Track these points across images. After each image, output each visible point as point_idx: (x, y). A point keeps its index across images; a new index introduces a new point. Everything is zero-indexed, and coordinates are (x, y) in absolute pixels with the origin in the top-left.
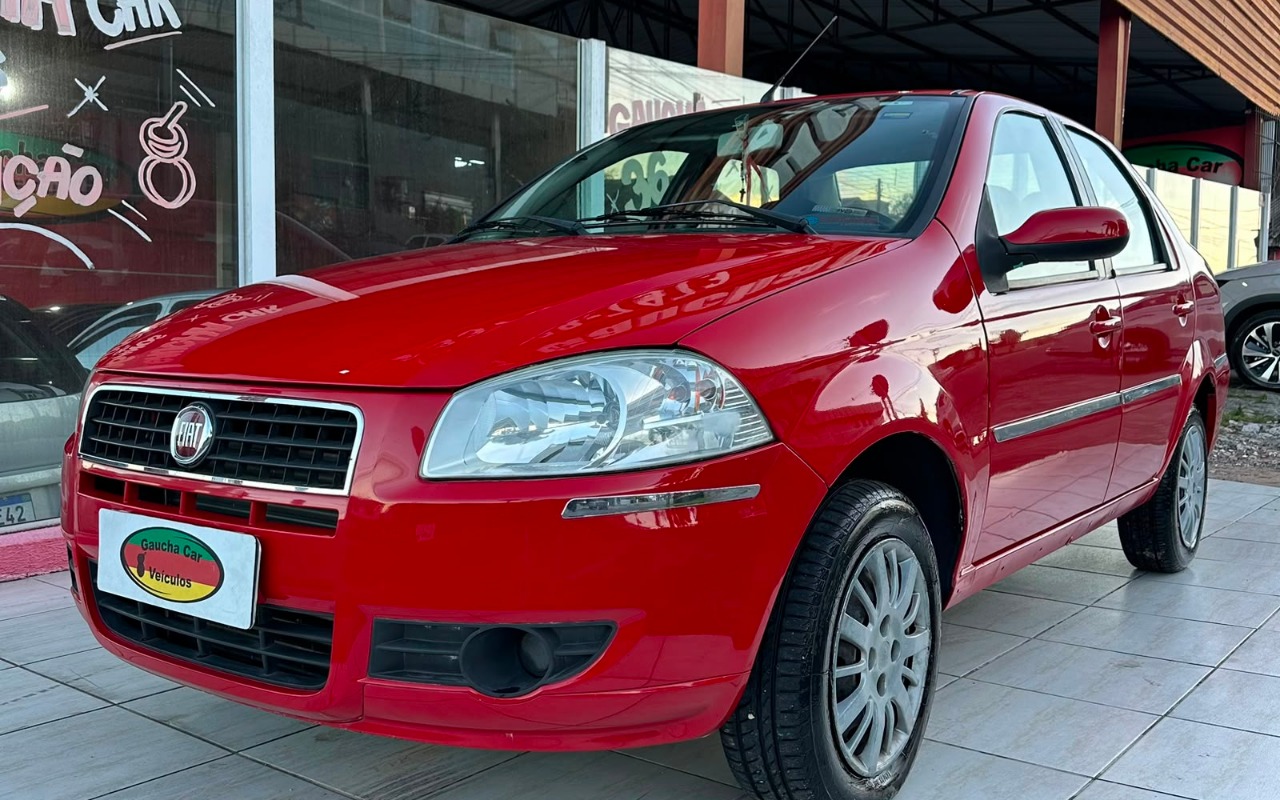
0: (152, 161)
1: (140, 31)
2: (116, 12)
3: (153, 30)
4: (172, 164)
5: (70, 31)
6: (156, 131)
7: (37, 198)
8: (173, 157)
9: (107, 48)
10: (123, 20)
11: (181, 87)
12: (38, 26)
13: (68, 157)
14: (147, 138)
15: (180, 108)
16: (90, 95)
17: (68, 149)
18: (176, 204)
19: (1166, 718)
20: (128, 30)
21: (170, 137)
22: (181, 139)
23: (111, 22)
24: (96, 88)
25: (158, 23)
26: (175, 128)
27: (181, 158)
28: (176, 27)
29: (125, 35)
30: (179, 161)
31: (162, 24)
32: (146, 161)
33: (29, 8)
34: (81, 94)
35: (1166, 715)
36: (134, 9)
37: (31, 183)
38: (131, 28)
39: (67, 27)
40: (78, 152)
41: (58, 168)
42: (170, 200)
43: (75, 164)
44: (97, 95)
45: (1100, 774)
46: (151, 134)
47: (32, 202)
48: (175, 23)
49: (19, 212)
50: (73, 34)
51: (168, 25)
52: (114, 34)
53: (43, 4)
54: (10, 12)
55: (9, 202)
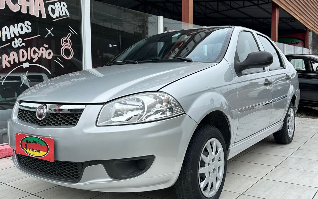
0: (64, 48)
1: (60, 17)
2: (55, 12)
3: (63, 16)
4: (68, 49)
5: (45, 17)
6: (64, 41)
7: (38, 57)
8: (68, 47)
9: (53, 21)
10: (57, 14)
11: (70, 30)
12: (38, 16)
13: (45, 47)
14: (62, 42)
15: (70, 35)
16: (50, 32)
17: (45, 45)
18: (69, 58)
21: (68, 42)
22: (70, 43)
23: (54, 14)
24: (51, 31)
25: (64, 14)
26: (69, 40)
27: (70, 47)
29: (57, 17)
30: (70, 48)
31: (65, 15)
32: (62, 48)
33: (36, 12)
34: (48, 32)
36: (59, 11)
37: (37, 54)
39: (44, 16)
40: (47, 46)
41: (43, 50)
42: (68, 58)
43: (47, 49)
44: (51, 32)
48: (68, 14)
49: (34, 61)
50: (46, 18)
51: (66, 15)
52: (55, 18)
53: (39, 10)
54: (32, 13)
55: (32, 59)
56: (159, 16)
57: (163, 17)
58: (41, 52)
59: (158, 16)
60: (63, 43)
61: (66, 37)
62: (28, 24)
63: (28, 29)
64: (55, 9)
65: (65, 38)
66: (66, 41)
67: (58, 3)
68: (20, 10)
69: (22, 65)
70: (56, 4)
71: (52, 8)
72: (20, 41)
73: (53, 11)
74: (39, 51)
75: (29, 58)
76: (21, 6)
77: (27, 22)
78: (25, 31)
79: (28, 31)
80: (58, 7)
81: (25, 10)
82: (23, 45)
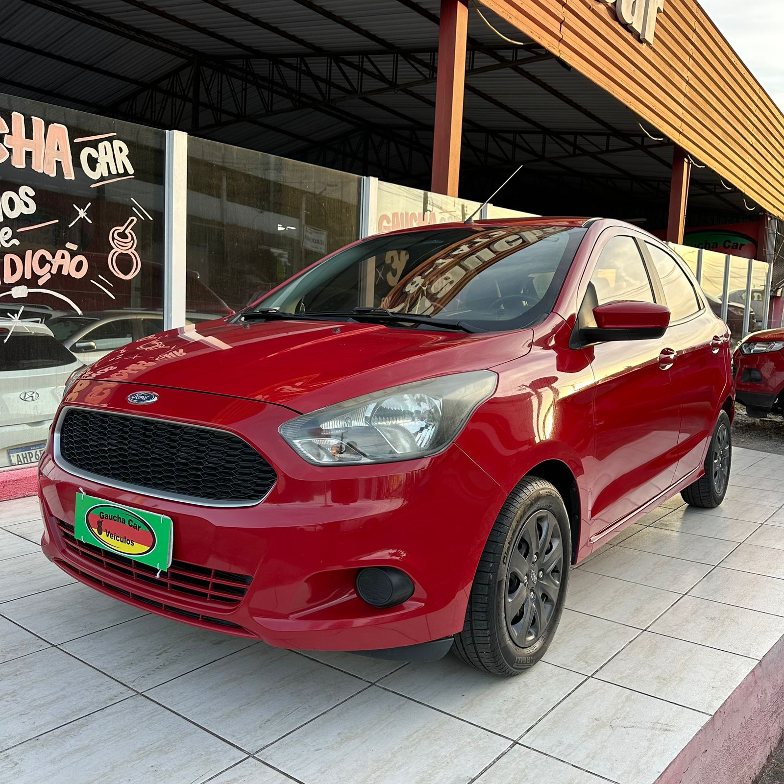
0: (116, 252)
1: (111, 176)
2: (98, 165)
3: (118, 175)
4: (128, 254)
5: (71, 177)
6: (119, 234)
7: (51, 274)
8: (128, 250)
9: (92, 186)
10: (101, 170)
11: (133, 209)
12: (53, 175)
13: (69, 250)
14: (113, 238)
15: (132, 220)
16: (82, 213)
17: (69, 245)
18: (130, 277)
19: (686, 596)
20: (104, 175)
21: (127, 238)
22: (133, 239)
23: (95, 171)
24: (85, 210)
25: (121, 171)
26: (130, 233)
27: (132, 250)
28: (131, 173)
29: (102, 178)
30: (132, 252)
31: (123, 172)
32: (113, 251)
33: (49, 164)
34: (77, 214)
35: (686, 594)
36: (108, 163)
37: (48, 265)
38: (106, 174)
39: (70, 174)
40: (74, 247)
41: (63, 257)
42: (126, 275)
43: (73, 254)
44: (86, 214)
45: (647, 628)
46: (116, 236)
47: (49, 276)
48: (131, 170)
49: (41, 282)
50: (73, 178)
51: (126, 173)
52: (96, 178)
53: (57, 161)
54: (38, 166)
55: (36, 277)
56: (367, 176)
57: (377, 179)
58: (57, 261)
59: (365, 177)
60: (115, 241)
61: (122, 226)
62: (27, 194)
63: (27, 205)
64: (97, 159)
65: (121, 229)
66: (123, 235)
67: (107, 143)
68: (9, 159)
69: (11, 290)
70: (101, 146)
71: (89, 155)
72: (6, 233)
73: (93, 162)
74: (54, 257)
75: (28, 276)
76: (10, 150)
77: (24, 190)
78: (20, 209)
79: (26, 211)
80: (106, 154)
81: (21, 159)
82: (14, 244)
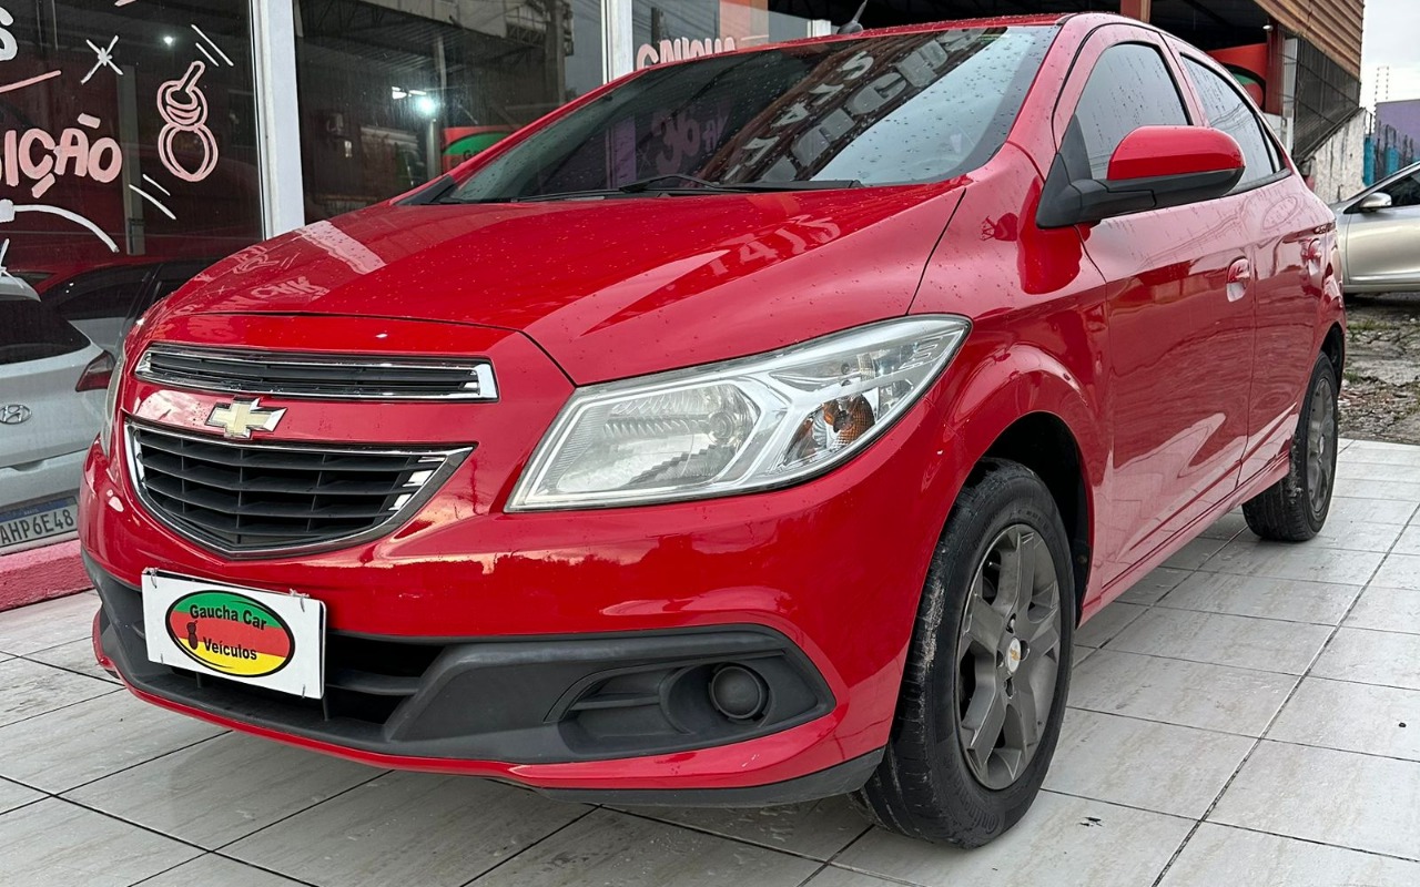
0: (171, 129)
4: (193, 132)
6: (174, 95)
7: (55, 175)
8: (193, 124)
9: (118, 3)
11: (197, 43)
13: (84, 129)
14: (165, 104)
15: (197, 68)
16: (104, 57)
17: (84, 119)
18: (199, 176)
21: (189, 102)
22: (200, 104)
24: (109, 50)
26: (194, 92)
27: (201, 124)
30: (200, 128)
32: (165, 129)
34: (94, 58)
37: (47, 158)
40: (94, 123)
41: (74, 142)
42: (192, 173)
43: (93, 136)
44: (111, 57)
46: (169, 100)
47: (50, 181)
49: (37, 192)
55: (27, 183)
58: (64, 151)
60: (168, 107)
61: (179, 79)
63: (0, 43)
65: (178, 85)
66: (181, 97)
74: (57, 144)
75: (13, 180)
